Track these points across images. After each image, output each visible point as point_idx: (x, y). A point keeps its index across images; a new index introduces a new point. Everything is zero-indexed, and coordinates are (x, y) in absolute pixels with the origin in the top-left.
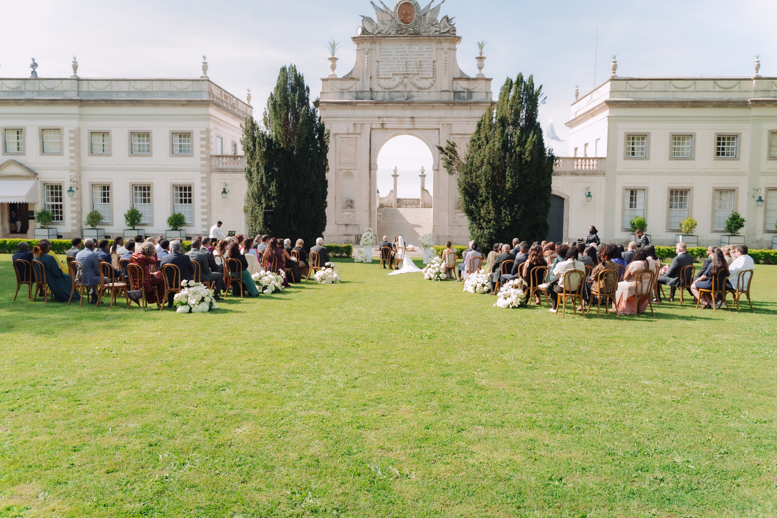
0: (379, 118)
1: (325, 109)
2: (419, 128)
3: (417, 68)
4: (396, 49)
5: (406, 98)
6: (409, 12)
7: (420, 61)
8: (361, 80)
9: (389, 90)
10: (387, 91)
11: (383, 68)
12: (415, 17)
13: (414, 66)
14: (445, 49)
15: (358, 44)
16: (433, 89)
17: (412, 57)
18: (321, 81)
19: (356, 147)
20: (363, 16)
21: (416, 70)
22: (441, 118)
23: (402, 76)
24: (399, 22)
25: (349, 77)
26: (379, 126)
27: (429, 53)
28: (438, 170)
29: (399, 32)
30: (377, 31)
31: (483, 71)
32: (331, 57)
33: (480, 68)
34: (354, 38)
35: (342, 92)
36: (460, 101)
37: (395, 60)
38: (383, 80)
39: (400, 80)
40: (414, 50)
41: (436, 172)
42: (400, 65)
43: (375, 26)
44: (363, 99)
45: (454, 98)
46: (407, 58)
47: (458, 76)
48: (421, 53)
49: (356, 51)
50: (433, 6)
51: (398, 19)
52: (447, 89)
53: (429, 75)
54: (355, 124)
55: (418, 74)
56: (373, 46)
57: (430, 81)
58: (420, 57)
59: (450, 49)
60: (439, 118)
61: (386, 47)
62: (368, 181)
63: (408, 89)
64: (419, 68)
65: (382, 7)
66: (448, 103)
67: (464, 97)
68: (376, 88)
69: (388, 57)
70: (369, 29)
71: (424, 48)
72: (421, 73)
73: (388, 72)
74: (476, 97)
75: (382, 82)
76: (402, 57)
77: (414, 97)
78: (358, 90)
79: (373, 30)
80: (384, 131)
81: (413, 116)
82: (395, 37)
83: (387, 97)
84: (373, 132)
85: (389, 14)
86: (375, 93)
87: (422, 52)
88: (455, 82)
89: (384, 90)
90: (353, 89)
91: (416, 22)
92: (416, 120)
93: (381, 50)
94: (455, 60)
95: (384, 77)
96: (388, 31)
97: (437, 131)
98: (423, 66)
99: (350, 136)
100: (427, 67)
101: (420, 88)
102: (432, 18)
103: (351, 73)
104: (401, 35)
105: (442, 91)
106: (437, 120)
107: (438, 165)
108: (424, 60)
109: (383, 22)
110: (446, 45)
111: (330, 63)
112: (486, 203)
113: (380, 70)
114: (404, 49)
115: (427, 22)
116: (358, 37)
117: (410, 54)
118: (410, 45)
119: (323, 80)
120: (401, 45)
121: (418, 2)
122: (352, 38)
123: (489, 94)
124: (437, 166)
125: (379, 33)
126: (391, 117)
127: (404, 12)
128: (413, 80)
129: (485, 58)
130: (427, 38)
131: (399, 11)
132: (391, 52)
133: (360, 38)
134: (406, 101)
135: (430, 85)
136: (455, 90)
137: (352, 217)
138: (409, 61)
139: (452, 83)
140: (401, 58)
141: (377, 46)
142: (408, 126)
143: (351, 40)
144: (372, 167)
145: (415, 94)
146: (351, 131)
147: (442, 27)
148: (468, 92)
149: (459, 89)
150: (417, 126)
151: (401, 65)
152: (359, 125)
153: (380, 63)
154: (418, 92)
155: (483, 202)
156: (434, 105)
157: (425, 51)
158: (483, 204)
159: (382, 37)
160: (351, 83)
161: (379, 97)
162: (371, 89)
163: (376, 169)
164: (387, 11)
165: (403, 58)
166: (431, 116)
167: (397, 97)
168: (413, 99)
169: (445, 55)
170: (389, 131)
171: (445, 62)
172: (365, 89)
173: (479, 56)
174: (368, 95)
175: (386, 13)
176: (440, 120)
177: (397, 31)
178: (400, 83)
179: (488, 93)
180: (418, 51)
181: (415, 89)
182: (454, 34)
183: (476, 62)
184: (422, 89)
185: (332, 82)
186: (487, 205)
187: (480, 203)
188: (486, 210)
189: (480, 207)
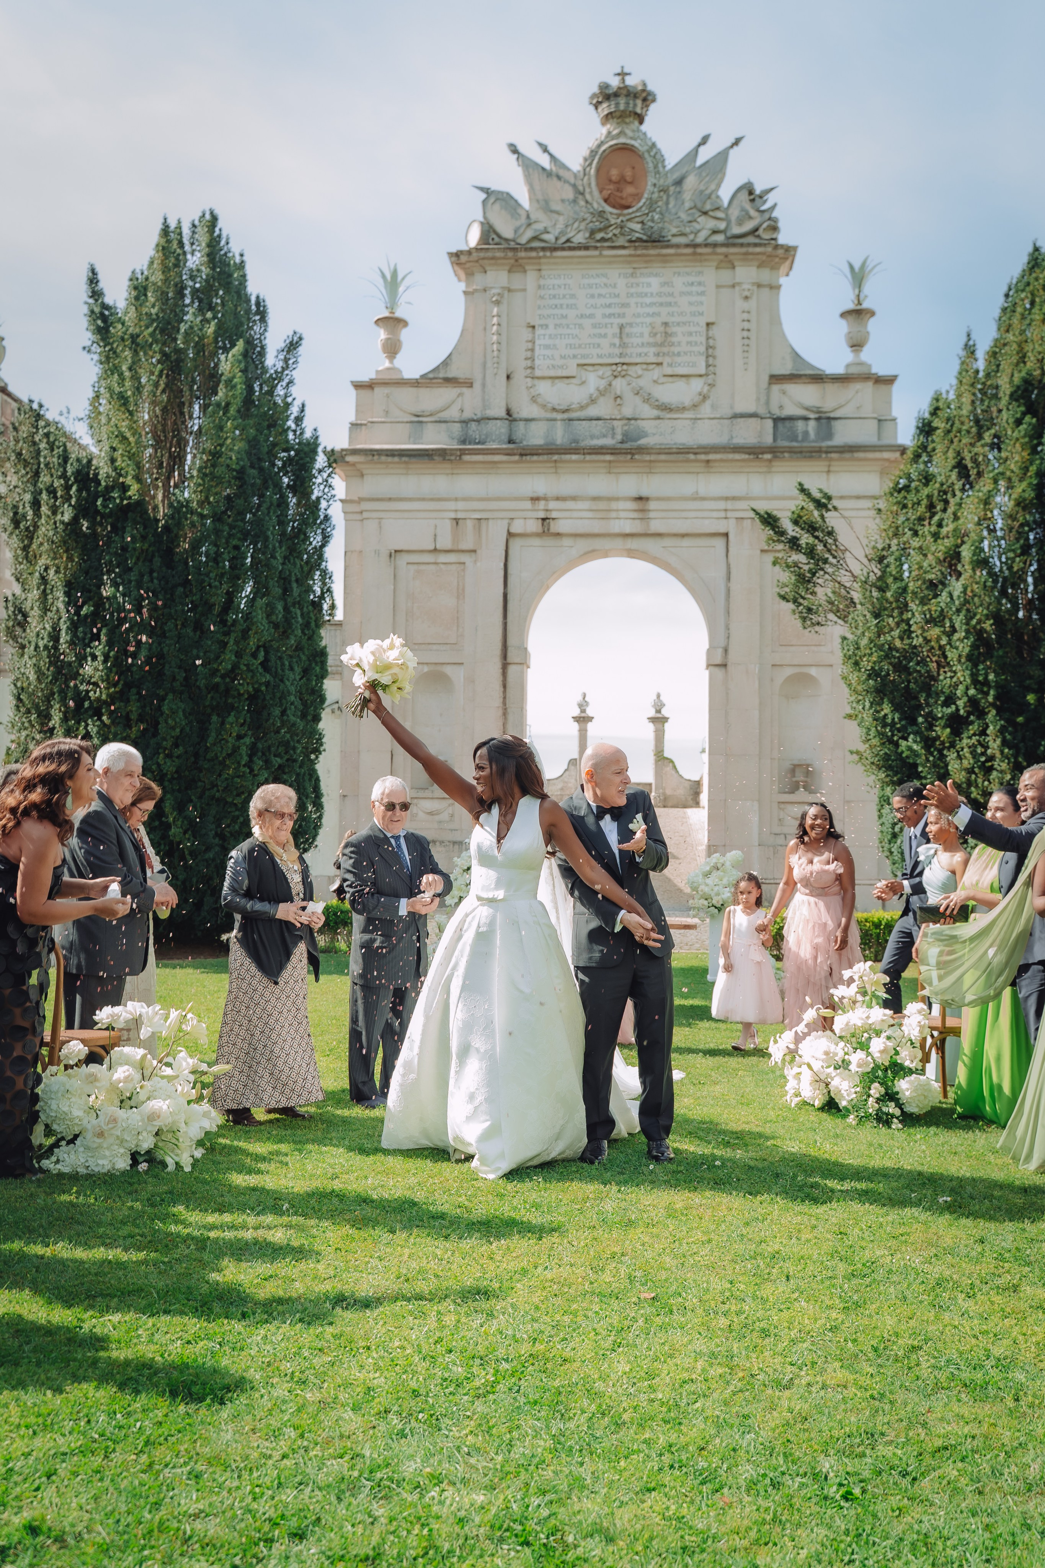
0: (535, 499)
1: (362, 475)
2: (662, 530)
3: (655, 345)
4: (590, 286)
5: (619, 437)
6: (628, 173)
7: (666, 324)
8: (477, 385)
9: (566, 416)
10: (560, 416)
11: (547, 347)
12: (649, 187)
13: (647, 338)
14: (746, 286)
15: (469, 274)
16: (706, 410)
17: (640, 310)
18: (353, 392)
19: (460, 594)
20: (486, 191)
21: (653, 350)
22: (734, 498)
23: (608, 371)
24: (598, 204)
25: (441, 375)
26: (534, 526)
27: (693, 299)
28: (724, 666)
29: (599, 236)
30: (529, 234)
31: (865, 355)
32: (386, 314)
33: (857, 345)
34: (457, 257)
35: (418, 421)
36: (795, 444)
37: (587, 323)
38: (548, 383)
39: (602, 384)
40: (646, 290)
41: (719, 672)
42: (600, 336)
43: (523, 220)
44: (483, 443)
45: (775, 440)
46: (623, 315)
47: (786, 369)
48: (669, 299)
49: (462, 298)
50: (705, 154)
51: (596, 193)
52: (751, 408)
53: (694, 365)
54: (457, 521)
55: (659, 364)
56: (517, 280)
57: (697, 385)
58: (664, 310)
59: (759, 286)
60: (727, 499)
61: (557, 282)
62: (498, 702)
63: (627, 412)
64: (662, 345)
65: (544, 161)
66: (754, 452)
67: (806, 433)
68: (525, 409)
69: (564, 312)
70: (506, 230)
71: (679, 283)
72: (666, 360)
73: (563, 357)
74: (844, 435)
75: (544, 388)
76: (608, 311)
77: (646, 435)
78: (467, 415)
79: (516, 231)
80: (549, 542)
81: (644, 493)
82: (587, 248)
83: (560, 436)
84: (516, 545)
85: (566, 182)
86: (522, 424)
87: (671, 295)
88: (776, 388)
89: (549, 415)
90: (453, 413)
91: (652, 205)
92: (652, 505)
93: (542, 292)
94: (775, 320)
95: (552, 373)
96: (562, 233)
97: (720, 543)
98: (674, 339)
99: (443, 558)
100: (689, 343)
101: (666, 408)
102: (702, 192)
103: (446, 363)
104: (606, 244)
105: (736, 416)
106: (722, 505)
107: (726, 651)
108: (676, 319)
109: (545, 206)
110: (746, 274)
111: (382, 334)
112: (973, 728)
113: (537, 352)
114: (615, 286)
115: (687, 205)
116: (469, 252)
117: (632, 301)
118: (632, 275)
119: (358, 386)
120: (605, 276)
121: (659, 145)
122: (451, 255)
123: (888, 426)
124: (720, 652)
125: (535, 238)
126: (574, 498)
127: (614, 173)
128: (642, 382)
129: (872, 313)
130: (689, 251)
131: (598, 170)
132: (573, 296)
133: (475, 255)
134: (619, 446)
135: (697, 399)
136: (777, 413)
137: (445, 816)
138: (631, 325)
139: (768, 389)
140: (604, 316)
141: (531, 278)
142: (628, 527)
143: (446, 259)
144: (512, 656)
145: (647, 426)
146: (445, 542)
147: (733, 218)
148: (818, 419)
149: (790, 410)
150: (656, 526)
151: (605, 336)
152: (469, 524)
153: (539, 331)
154: (658, 418)
155: (957, 724)
156: (711, 457)
157: (682, 294)
158: (957, 733)
159: (543, 249)
160: (446, 394)
161: (536, 436)
162: (509, 412)
163: (524, 663)
164: (562, 173)
165: (610, 316)
166: (702, 492)
167: (592, 437)
168: (643, 442)
169: (746, 305)
170: (566, 542)
171: (746, 325)
172: (490, 413)
173: (851, 306)
174: (500, 429)
175: (559, 178)
176: (730, 505)
177: (593, 233)
178: (602, 393)
179: (884, 421)
180: (659, 294)
181: (648, 411)
182: (775, 239)
183: (843, 327)
184: (671, 410)
185: (386, 390)
186: (974, 735)
187: (944, 727)
188: (974, 758)
189: (943, 743)
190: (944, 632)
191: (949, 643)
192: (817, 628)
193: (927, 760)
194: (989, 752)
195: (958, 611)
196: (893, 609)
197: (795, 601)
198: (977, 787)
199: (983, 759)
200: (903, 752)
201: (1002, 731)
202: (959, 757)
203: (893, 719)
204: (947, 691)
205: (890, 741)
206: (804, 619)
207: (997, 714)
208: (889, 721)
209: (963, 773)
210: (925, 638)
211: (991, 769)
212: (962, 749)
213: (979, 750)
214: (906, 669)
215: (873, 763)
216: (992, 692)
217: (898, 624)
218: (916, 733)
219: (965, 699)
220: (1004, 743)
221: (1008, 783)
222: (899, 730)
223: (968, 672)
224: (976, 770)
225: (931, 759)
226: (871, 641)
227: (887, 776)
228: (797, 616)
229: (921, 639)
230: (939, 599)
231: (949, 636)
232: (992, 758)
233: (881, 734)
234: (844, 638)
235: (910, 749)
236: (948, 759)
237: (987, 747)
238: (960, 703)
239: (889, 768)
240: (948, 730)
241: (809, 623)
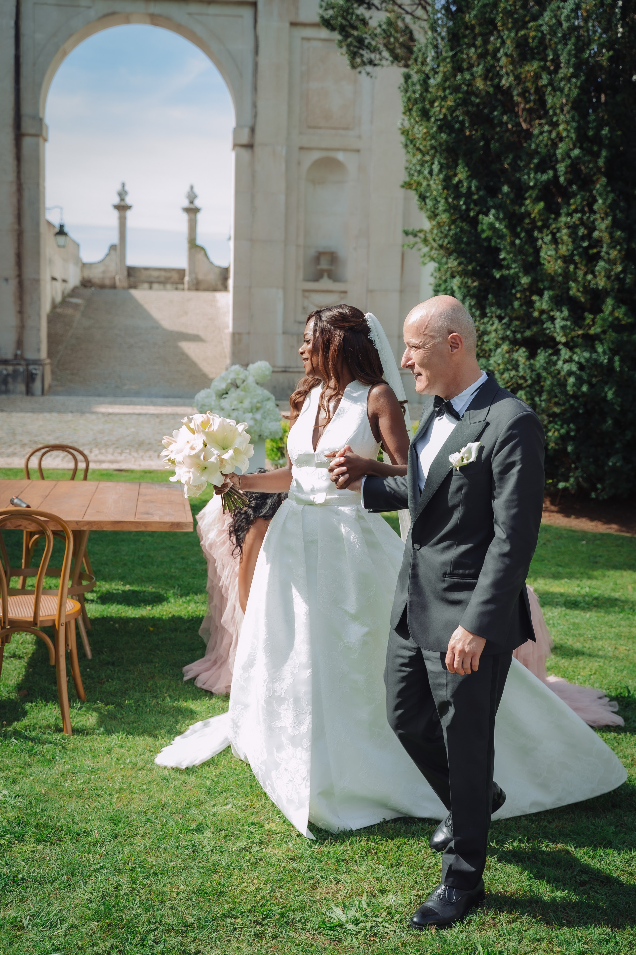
28: (250, 146)
41: (246, 154)
97: (248, 12)
107: (253, 130)
112: (576, 202)
124: (246, 132)
144: (27, 126)
155: (555, 196)
163: (41, 135)
170: (84, 1)
186: (576, 211)
187: (537, 200)
188: (573, 242)
189: (533, 221)
190: (544, 68)
191: (551, 83)
192: (369, 68)
193: (513, 244)
194: (596, 234)
195: (565, 38)
196: (475, 38)
197: (342, 30)
198: (575, 280)
199: (585, 244)
200: (483, 231)
201: (612, 207)
202: (555, 241)
203: (469, 188)
204: (543, 150)
205: (464, 217)
206: (353, 55)
207: (608, 184)
208: (464, 190)
209: (559, 262)
210: (517, 78)
211: (597, 257)
212: (559, 230)
213: (582, 231)
214: (489, 121)
215: (441, 246)
216: (604, 153)
217: (482, 56)
218: (498, 207)
219: (568, 162)
220: (615, 225)
221: (617, 275)
222: (476, 203)
223: (574, 124)
224: (576, 258)
225: (518, 242)
226: (445, 79)
227: (460, 264)
228: (345, 49)
229: (511, 78)
230: (540, 22)
231: (550, 73)
232: (598, 243)
233: (452, 209)
234: (407, 77)
235: (491, 226)
236: (540, 242)
237: (594, 229)
238: (561, 167)
239: (461, 253)
240: (542, 205)
241: (358, 60)
